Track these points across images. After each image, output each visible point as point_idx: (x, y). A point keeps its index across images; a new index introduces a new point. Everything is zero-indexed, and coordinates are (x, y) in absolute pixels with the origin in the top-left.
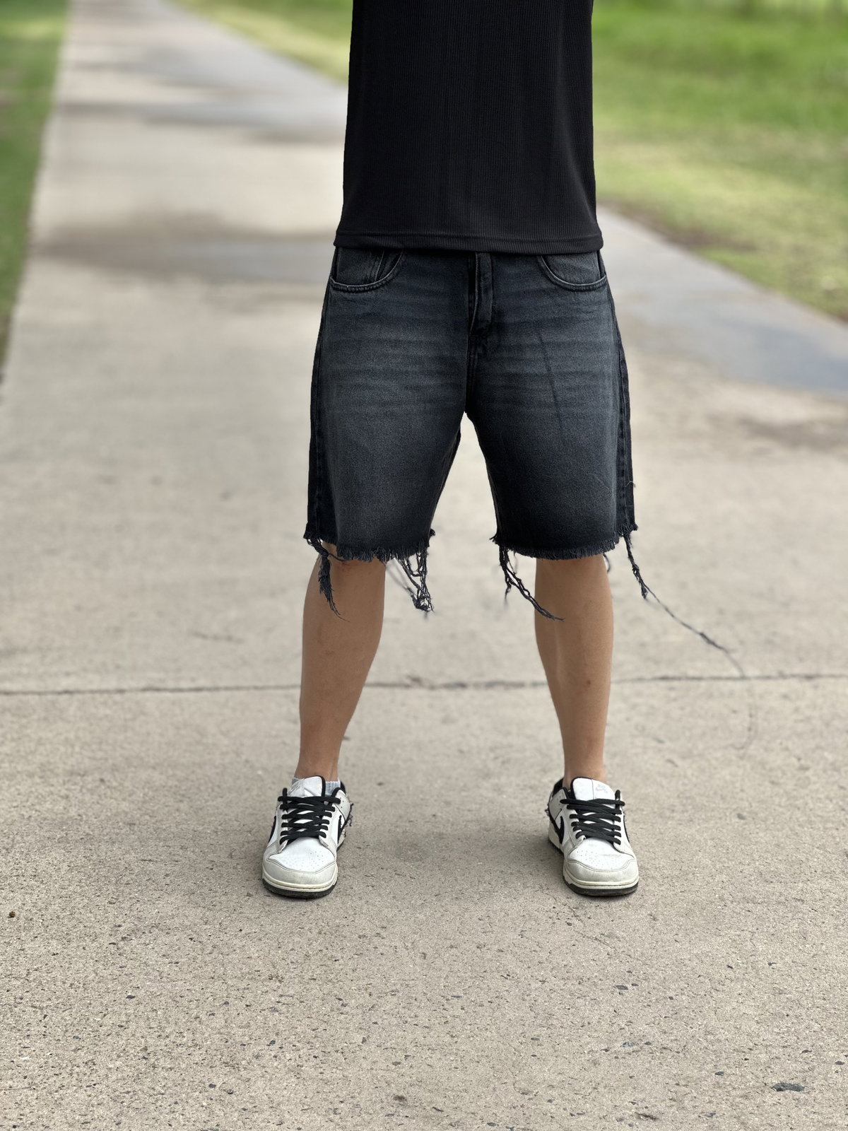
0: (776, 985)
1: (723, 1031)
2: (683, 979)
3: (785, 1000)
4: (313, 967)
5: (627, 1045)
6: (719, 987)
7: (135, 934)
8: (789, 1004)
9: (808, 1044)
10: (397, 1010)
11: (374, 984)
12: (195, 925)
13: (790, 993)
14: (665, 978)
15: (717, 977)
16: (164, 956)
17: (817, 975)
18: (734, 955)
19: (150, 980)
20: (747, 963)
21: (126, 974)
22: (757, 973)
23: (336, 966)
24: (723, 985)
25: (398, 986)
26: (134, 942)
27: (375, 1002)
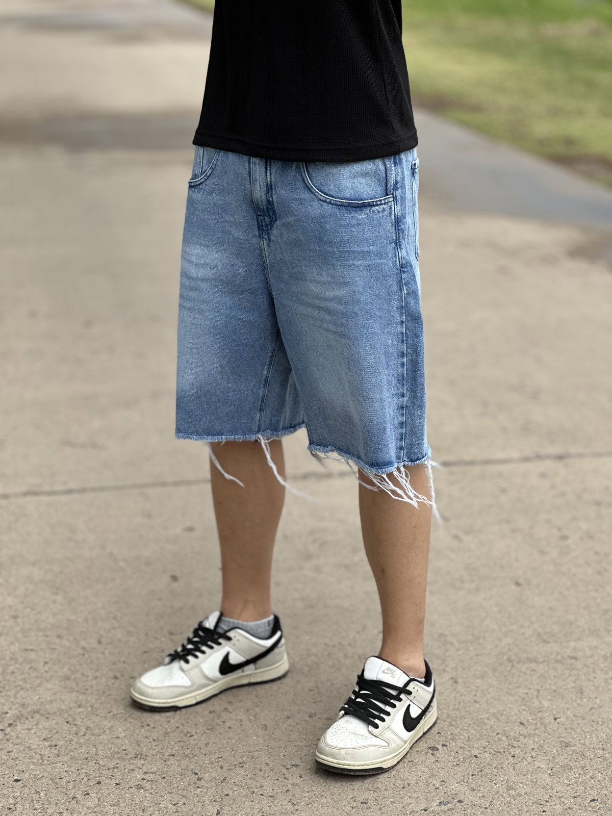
0: (562, 739)
1: (522, 785)
2: (484, 737)
3: (571, 752)
4: (172, 743)
5: (442, 804)
6: (515, 744)
7: (20, 720)
8: (575, 756)
9: (594, 794)
10: (245, 781)
11: (224, 757)
12: (71, 708)
13: (575, 745)
14: (469, 738)
15: (512, 734)
16: (45, 739)
17: (595, 727)
18: (524, 713)
19: (33, 764)
20: (536, 719)
21: (12, 759)
22: (545, 728)
23: (192, 741)
24: (518, 741)
25: (245, 758)
26: (19, 727)
27: (226, 775)
